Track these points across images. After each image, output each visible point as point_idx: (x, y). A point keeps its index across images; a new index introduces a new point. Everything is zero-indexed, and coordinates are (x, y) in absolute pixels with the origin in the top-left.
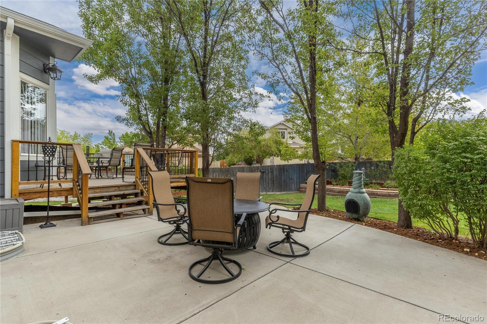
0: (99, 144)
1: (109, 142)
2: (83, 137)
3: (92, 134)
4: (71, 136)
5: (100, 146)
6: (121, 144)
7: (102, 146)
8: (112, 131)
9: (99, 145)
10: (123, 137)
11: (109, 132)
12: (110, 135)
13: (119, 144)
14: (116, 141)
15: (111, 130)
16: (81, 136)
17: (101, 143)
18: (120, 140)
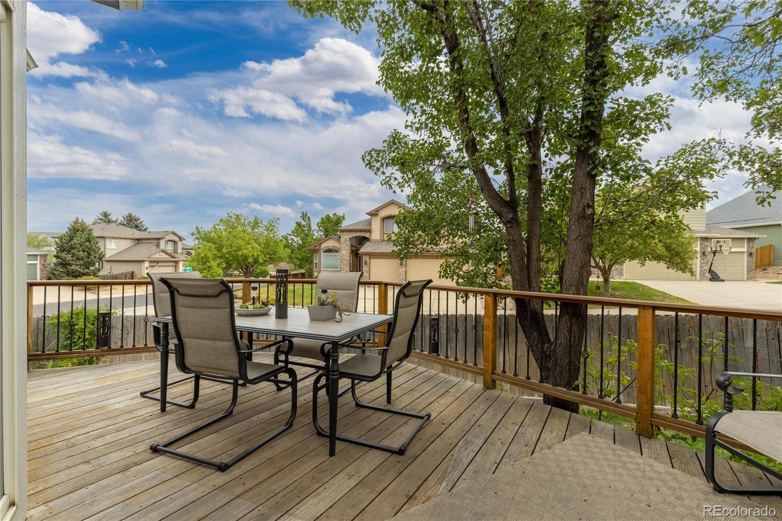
0: (288, 234)
1: (303, 231)
2: (266, 224)
3: (278, 219)
4: (249, 222)
5: (290, 237)
6: (320, 233)
7: (292, 237)
8: (306, 214)
9: (288, 236)
10: (323, 223)
11: (302, 215)
12: (304, 220)
13: (316, 234)
14: (312, 229)
15: (305, 212)
16: (263, 223)
17: (290, 233)
18: (318, 228)
